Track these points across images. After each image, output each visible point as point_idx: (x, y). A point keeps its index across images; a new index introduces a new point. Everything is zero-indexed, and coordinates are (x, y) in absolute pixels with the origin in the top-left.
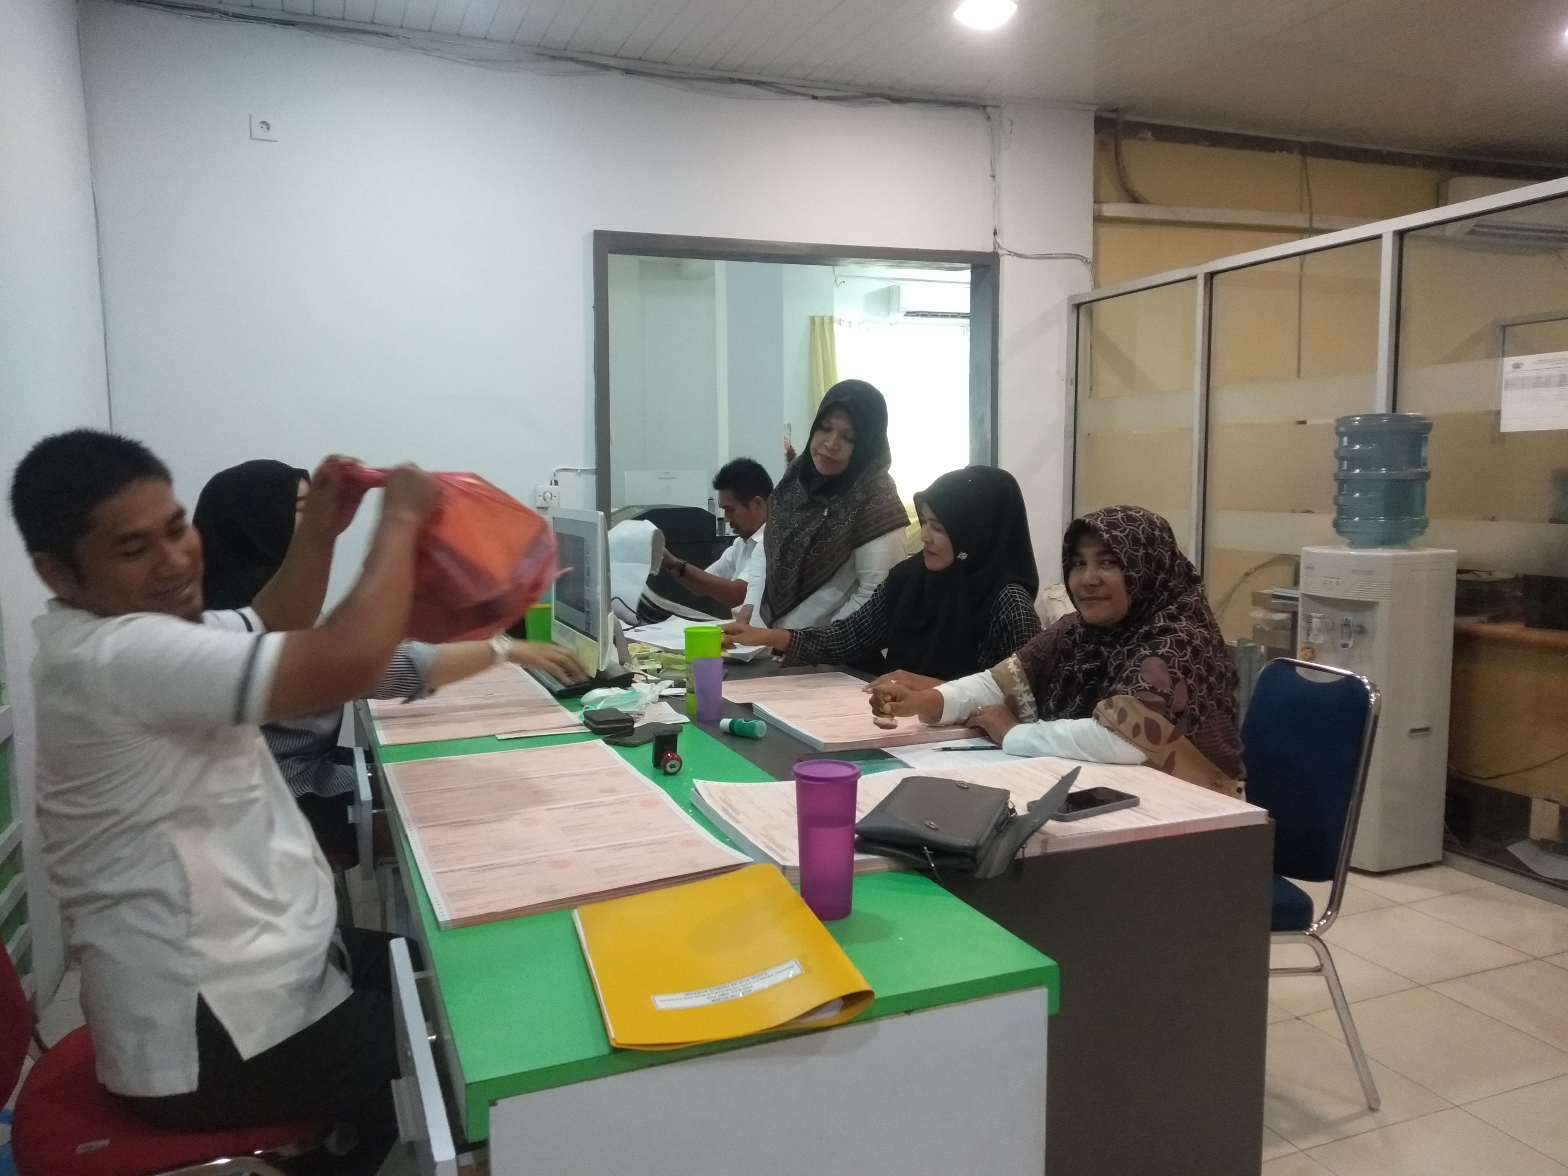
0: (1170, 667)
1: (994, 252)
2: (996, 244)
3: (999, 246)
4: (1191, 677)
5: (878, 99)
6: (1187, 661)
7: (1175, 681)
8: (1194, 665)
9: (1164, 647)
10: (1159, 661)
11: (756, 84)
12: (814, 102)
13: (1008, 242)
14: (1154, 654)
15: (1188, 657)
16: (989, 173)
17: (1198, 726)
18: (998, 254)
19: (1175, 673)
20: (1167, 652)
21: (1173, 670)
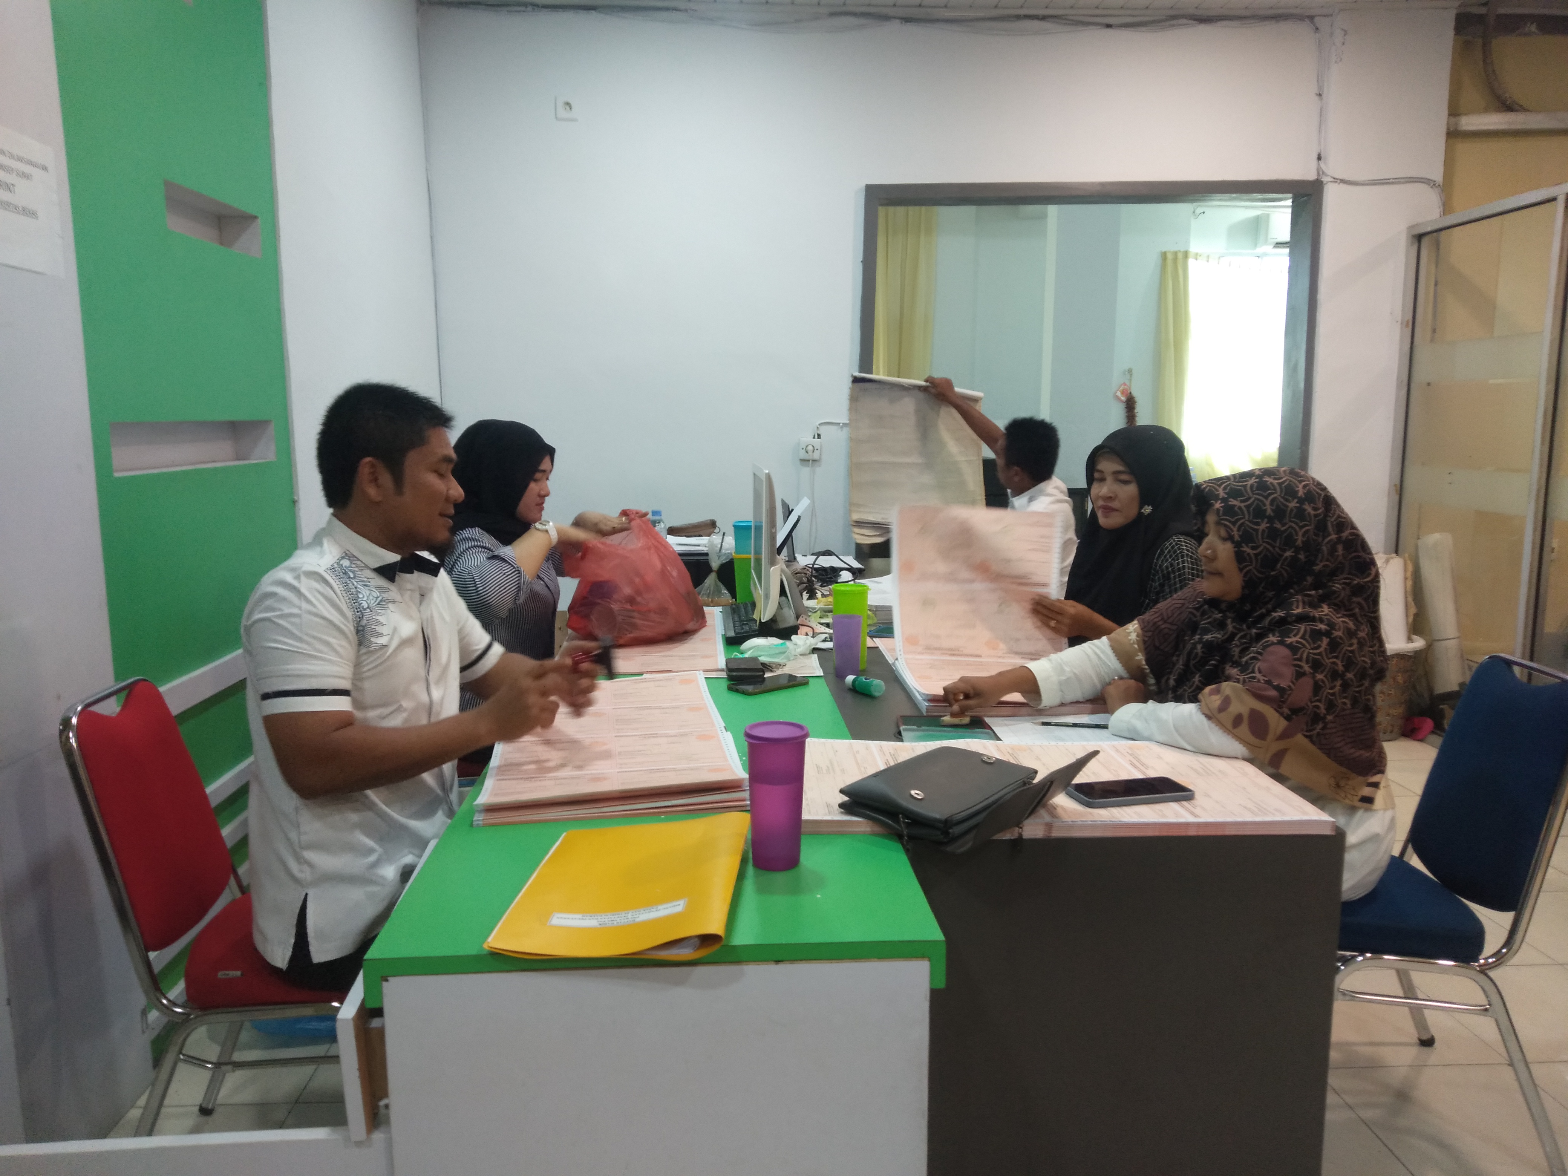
0: (1295, 659)
1: (1317, 179)
2: (1319, 171)
3: (1323, 172)
4: (1322, 672)
5: (1184, 21)
6: (1320, 654)
7: (1300, 675)
8: (1329, 659)
9: (1295, 635)
10: (1284, 651)
11: (1044, 18)
12: (1109, 30)
13: (1334, 167)
14: (1281, 643)
15: (1321, 649)
16: (1315, 90)
17: (1321, 725)
18: (1322, 182)
19: (1300, 667)
20: (1297, 642)
21: (1298, 663)
